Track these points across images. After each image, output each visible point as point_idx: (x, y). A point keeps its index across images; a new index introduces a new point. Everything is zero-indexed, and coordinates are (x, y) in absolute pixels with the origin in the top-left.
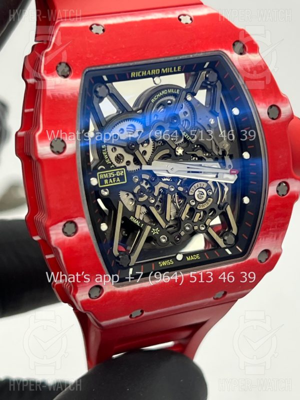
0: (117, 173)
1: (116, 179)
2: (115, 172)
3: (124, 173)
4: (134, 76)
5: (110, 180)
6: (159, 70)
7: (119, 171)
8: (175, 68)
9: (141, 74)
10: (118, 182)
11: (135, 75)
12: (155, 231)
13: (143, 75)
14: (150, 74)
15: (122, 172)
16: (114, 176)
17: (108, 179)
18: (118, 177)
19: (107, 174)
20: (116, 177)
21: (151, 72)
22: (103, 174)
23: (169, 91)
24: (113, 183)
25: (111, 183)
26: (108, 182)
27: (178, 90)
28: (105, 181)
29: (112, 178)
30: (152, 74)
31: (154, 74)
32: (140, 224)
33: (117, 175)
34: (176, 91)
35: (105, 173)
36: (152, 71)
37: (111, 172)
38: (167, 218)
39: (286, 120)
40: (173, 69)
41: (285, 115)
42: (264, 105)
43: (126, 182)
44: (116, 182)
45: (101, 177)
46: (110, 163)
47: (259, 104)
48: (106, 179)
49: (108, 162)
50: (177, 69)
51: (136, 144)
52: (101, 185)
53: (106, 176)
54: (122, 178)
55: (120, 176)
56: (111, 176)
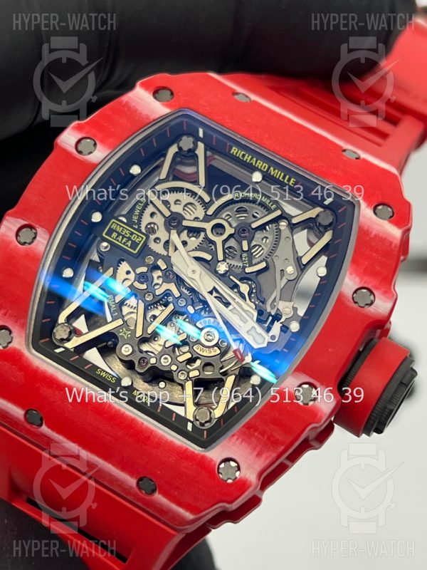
0: (134, 235)
1: (127, 241)
2: (132, 233)
4: (235, 154)
5: (121, 237)
6: (266, 167)
7: (138, 236)
9: (244, 156)
10: (127, 246)
11: (237, 153)
12: (125, 333)
13: (245, 159)
14: (254, 164)
15: (140, 240)
16: (127, 236)
17: (119, 234)
18: (132, 240)
19: (121, 228)
20: (129, 239)
21: (256, 161)
22: (118, 224)
24: (121, 242)
25: (118, 241)
26: (117, 237)
27: (274, 206)
28: (114, 233)
29: (124, 237)
30: (256, 165)
31: (259, 167)
32: (115, 311)
33: (132, 238)
34: (272, 205)
35: (121, 226)
36: (258, 162)
39: (373, 316)
40: (284, 178)
41: (375, 310)
42: (357, 279)
43: (135, 252)
44: (124, 244)
45: (114, 226)
46: (136, 221)
47: (351, 274)
48: (117, 232)
49: (135, 219)
50: (289, 180)
51: (180, 223)
52: (106, 234)
53: (119, 229)
54: (134, 245)
55: (135, 241)
56: (124, 234)
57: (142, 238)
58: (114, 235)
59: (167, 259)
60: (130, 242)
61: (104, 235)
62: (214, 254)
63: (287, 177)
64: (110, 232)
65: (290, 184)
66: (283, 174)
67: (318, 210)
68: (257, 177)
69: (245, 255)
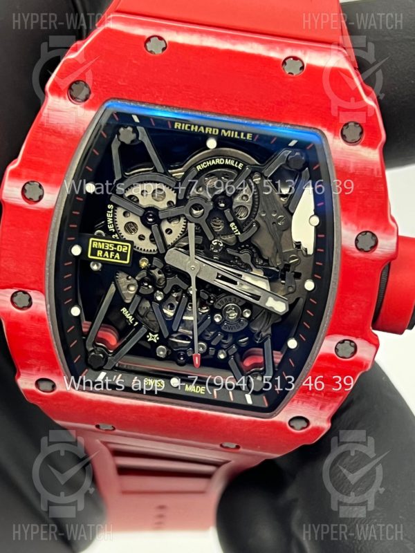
0: (118, 246)
1: (115, 254)
2: (116, 246)
3: (127, 251)
4: (179, 128)
5: (107, 252)
6: (217, 131)
7: (122, 245)
8: (242, 134)
9: (189, 127)
10: (117, 259)
11: (181, 127)
12: (153, 338)
13: (192, 129)
14: (203, 131)
15: (126, 249)
16: (112, 249)
17: (104, 251)
18: (119, 252)
19: (103, 244)
20: (115, 251)
21: (205, 129)
22: (98, 242)
23: (227, 162)
24: (109, 258)
25: (106, 257)
26: (103, 254)
27: (241, 165)
28: (99, 251)
29: (109, 252)
30: (207, 132)
31: (210, 133)
32: (134, 322)
33: (118, 250)
34: (238, 165)
35: (101, 242)
36: (207, 129)
37: (110, 243)
38: (173, 326)
39: (381, 258)
40: (239, 135)
41: (382, 251)
42: (354, 227)
43: (127, 262)
44: (113, 258)
45: (95, 245)
46: (114, 230)
47: (346, 223)
48: (101, 249)
49: (111, 228)
50: (245, 136)
51: (156, 218)
52: (91, 255)
53: (102, 246)
55: (122, 252)
56: (108, 249)
57: (128, 246)
58: (100, 253)
60: (118, 254)
61: (89, 256)
64: (94, 252)
65: (248, 138)
66: (236, 132)
68: (212, 143)
69: (232, 224)
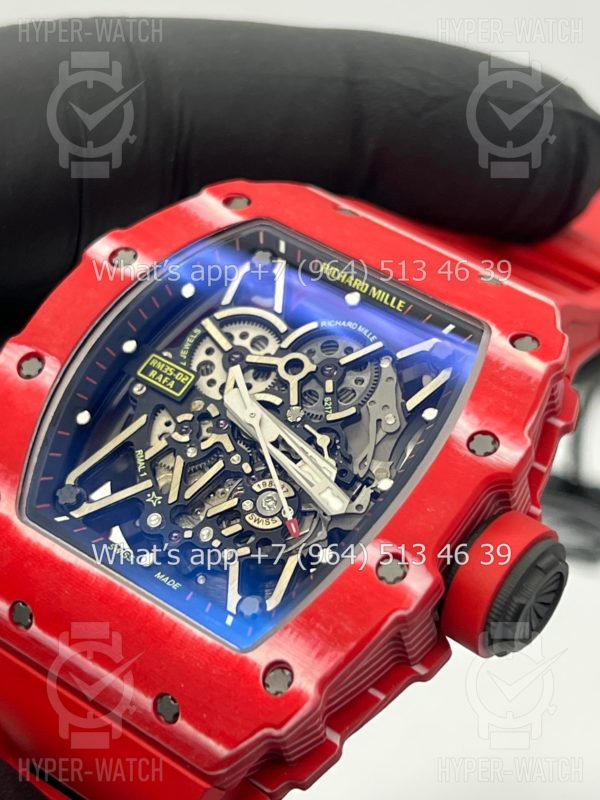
3: (187, 382)
12: (154, 499)
27: (374, 337)
32: (143, 470)
37: (171, 367)
39: (494, 468)
40: (390, 300)
41: (498, 460)
42: (476, 420)
46: (185, 357)
47: (468, 414)
49: (184, 354)
50: (396, 303)
51: (243, 358)
52: (142, 372)
53: (160, 366)
54: (178, 386)
55: (179, 382)
56: (165, 372)
57: (190, 377)
58: (153, 373)
59: (220, 404)
61: (139, 373)
62: (286, 398)
63: (394, 299)
65: (398, 308)
66: (388, 295)
67: (435, 340)
68: (353, 299)
69: (328, 399)
